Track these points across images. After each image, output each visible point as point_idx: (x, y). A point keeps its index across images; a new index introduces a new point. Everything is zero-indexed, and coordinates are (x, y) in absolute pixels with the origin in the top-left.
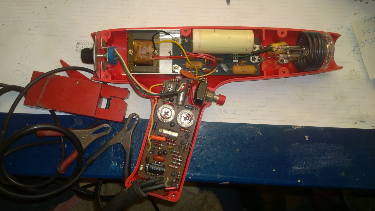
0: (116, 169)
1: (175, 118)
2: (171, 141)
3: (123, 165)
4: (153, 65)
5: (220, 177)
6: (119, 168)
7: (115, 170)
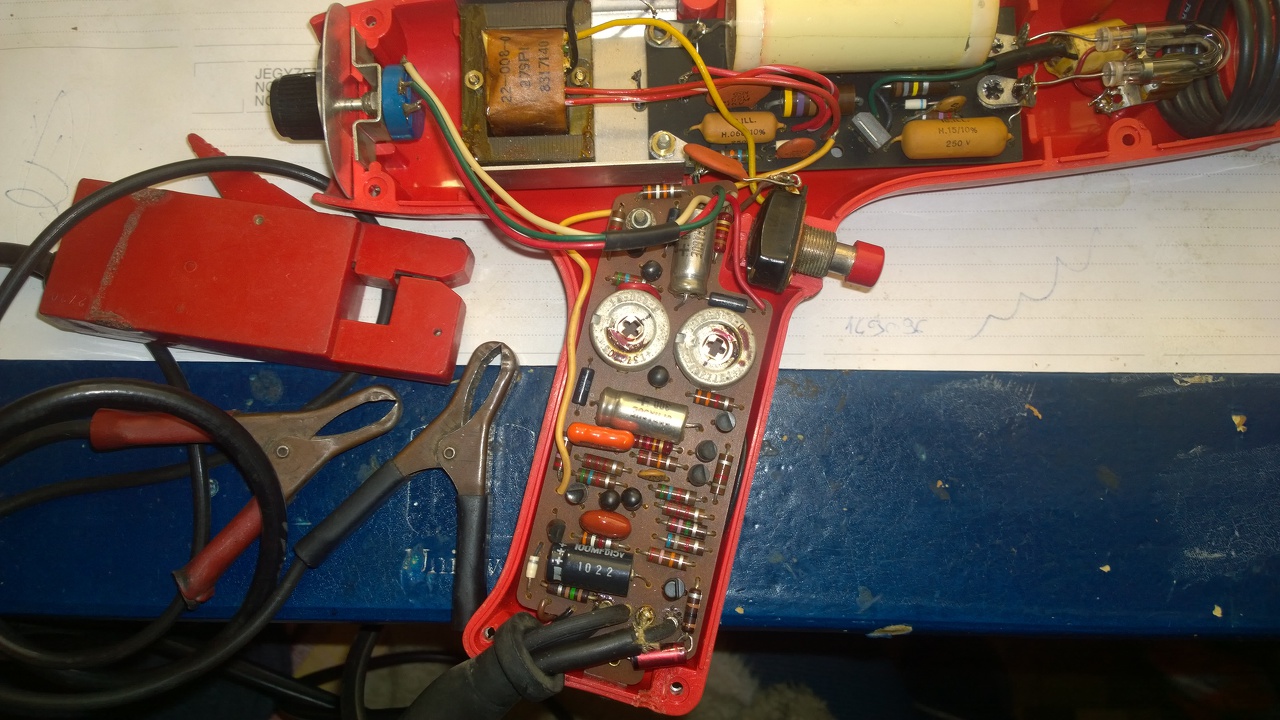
0: (425, 579)
1: (672, 347)
2: (657, 447)
3: (453, 561)
4: (568, 133)
5: (868, 605)
6: (437, 575)
7: (421, 583)
